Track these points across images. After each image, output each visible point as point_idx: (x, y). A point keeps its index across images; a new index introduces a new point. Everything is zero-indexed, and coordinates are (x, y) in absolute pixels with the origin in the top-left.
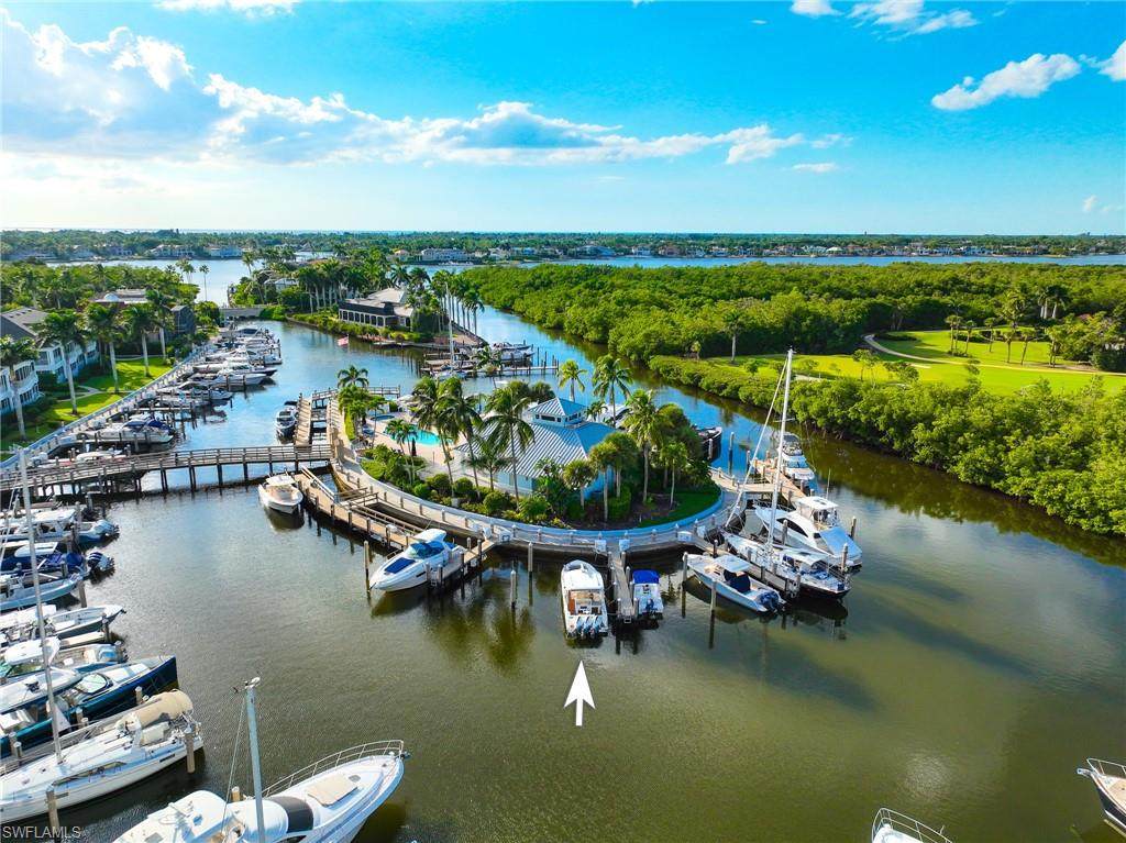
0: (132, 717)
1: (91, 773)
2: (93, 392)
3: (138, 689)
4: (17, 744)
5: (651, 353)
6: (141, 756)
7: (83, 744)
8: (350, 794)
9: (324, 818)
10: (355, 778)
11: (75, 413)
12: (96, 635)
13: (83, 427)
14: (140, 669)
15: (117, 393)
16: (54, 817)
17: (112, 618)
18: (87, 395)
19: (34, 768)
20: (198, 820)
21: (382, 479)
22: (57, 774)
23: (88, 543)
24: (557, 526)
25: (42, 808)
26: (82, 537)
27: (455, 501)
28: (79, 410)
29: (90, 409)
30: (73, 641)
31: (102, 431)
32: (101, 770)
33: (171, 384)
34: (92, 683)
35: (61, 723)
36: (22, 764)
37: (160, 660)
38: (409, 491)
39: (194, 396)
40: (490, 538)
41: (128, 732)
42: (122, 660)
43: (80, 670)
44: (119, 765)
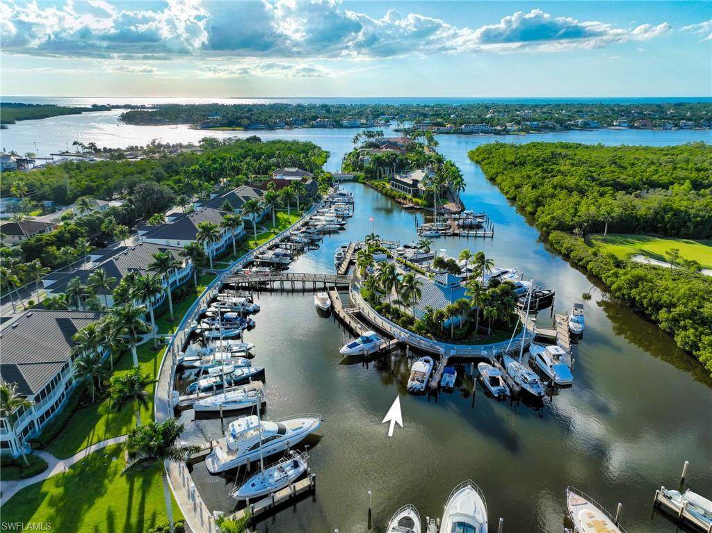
0: (246, 387)
1: (233, 402)
2: (265, 230)
3: (250, 378)
4: (215, 388)
5: (554, 229)
6: (246, 400)
7: (232, 392)
8: (300, 428)
9: (289, 433)
10: (303, 423)
11: (256, 244)
12: (243, 354)
13: (258, 252)
14: (253, 370)
15: (275, 233)
16: (221, 412)
17: (251, 348)
18: (263, 232)
19: (219, 396)
20: (252, 423)
21: (365, 300)
22: (224, 400)
23: (248, 313)
24: (429, 337)
25: (218, 409)
26: (247, 310)
27: (390, 317)
28: (257, 242)
29: (261, 242)
30: (237, 354)
31: (264, 255)
32: (235, 402)
33: (298, 229)
34: (238, 372)
35: (226, 385)
36: (216, 394)
37: (260, 368)
38: (374, 308)
39: (305, 237)
40: (398, 338)
41: (245, 392)
42: (249, 366)
43: (235, 367)
44: (240, 402)
